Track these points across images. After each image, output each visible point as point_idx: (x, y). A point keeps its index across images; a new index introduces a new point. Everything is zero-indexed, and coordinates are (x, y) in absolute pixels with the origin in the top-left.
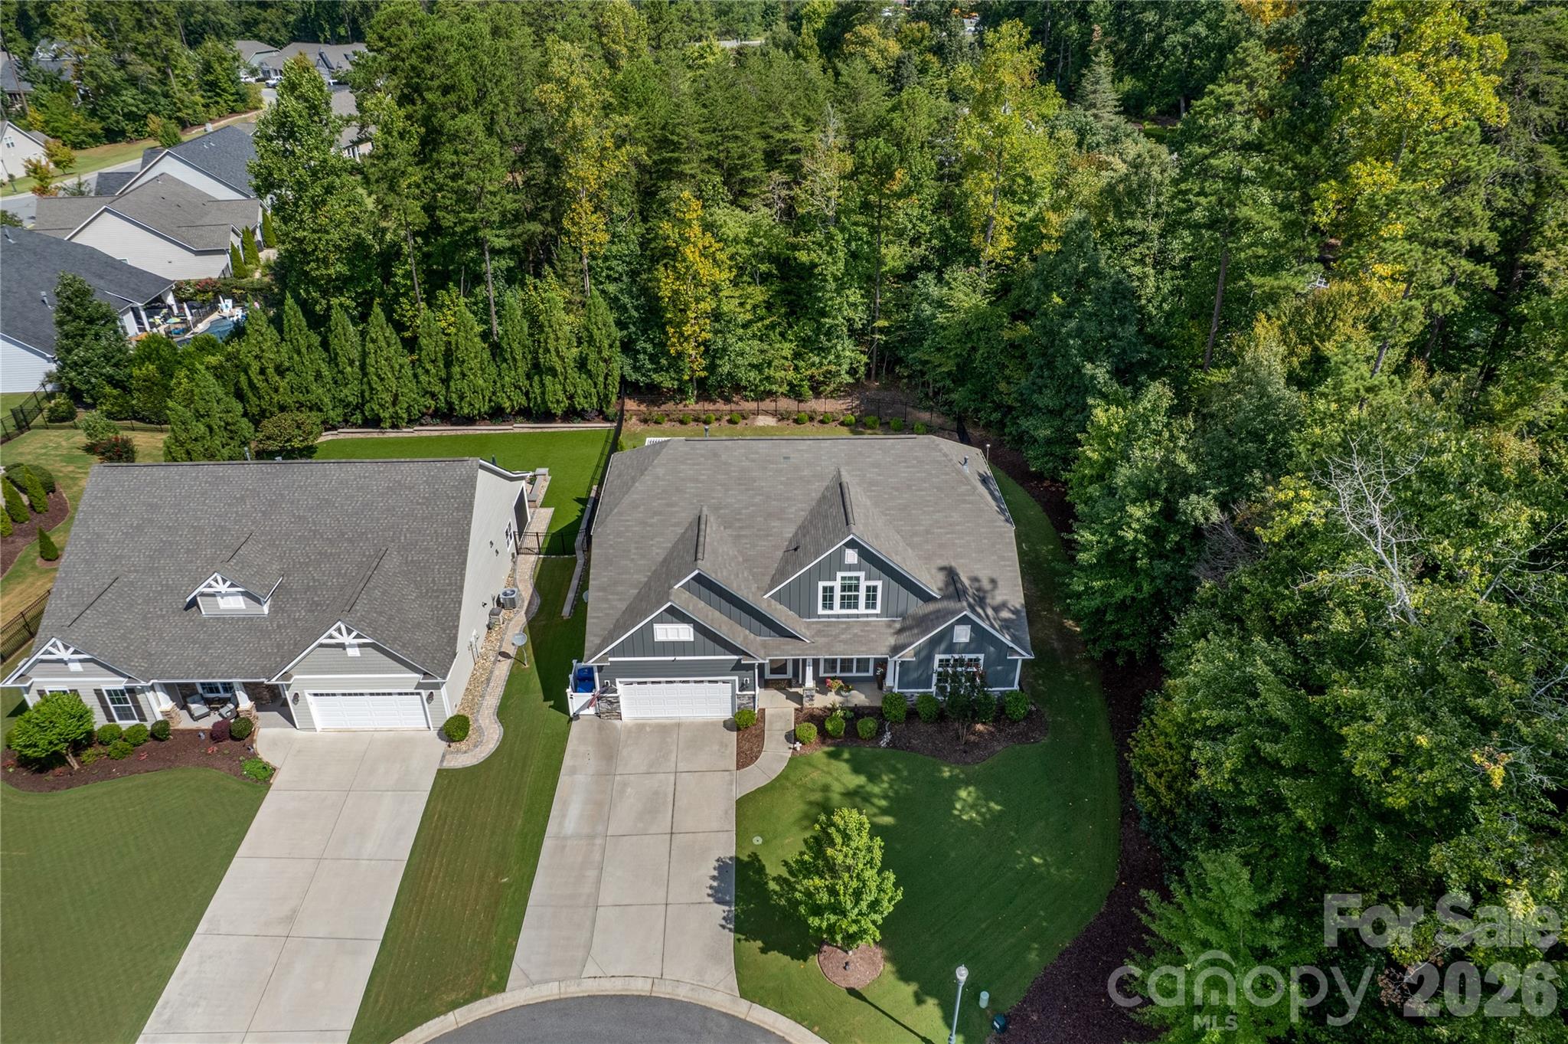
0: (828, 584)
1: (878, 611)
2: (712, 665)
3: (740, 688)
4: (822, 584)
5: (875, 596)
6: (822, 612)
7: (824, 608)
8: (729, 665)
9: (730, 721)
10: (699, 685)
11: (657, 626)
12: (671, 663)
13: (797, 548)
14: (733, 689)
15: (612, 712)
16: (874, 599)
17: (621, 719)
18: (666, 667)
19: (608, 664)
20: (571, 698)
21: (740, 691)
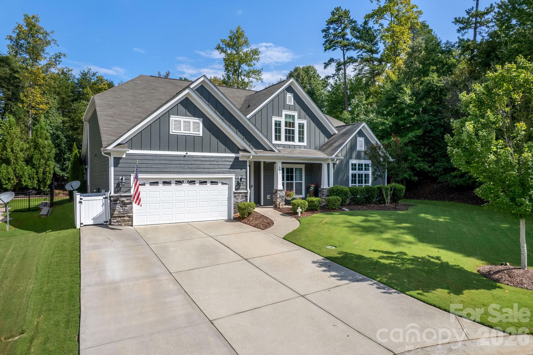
0: (278, 119)
1: (305, 144)
2: (215, 163)
3: (236, 186)
4: (275, 119)
5: (303, 131)
6: (274, 142)
7: (276, 139)
8: (228, 163)
9: (229, 220)
10: (203, 187)
11: (173, 118)
12: (183, 158)
13: (249, 106)
14: (230, 189)
15: (124, 217)
16: (303, 135)
17: (132, 226)
18: (178, 162)
19: (124, 156)
20: (81, 202)
21: (236, 189)
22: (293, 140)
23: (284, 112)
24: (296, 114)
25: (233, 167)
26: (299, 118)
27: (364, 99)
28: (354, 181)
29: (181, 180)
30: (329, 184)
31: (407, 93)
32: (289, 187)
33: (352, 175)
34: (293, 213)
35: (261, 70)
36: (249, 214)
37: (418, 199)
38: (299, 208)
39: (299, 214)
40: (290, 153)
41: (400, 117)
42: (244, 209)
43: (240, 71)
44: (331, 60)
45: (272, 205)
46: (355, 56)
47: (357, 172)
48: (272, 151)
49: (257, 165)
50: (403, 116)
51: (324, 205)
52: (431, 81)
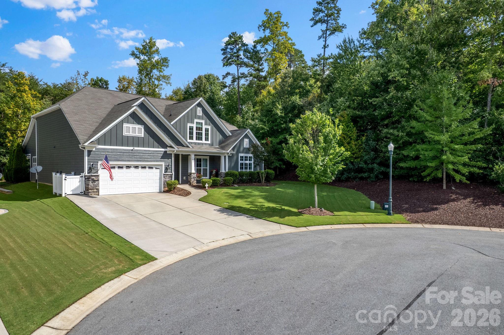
0: (191, 125)
1: (209, 142)
2: (152, 155)
3: (165, 170)
4: (189, 125)
5: (208, 134)
6: (189, 141)
7: (190, 139)
8: (160, 155)
9: (160, 192)
10: (144, 170)
11: (125, 125)
12: (131, 152)
13: (171, 115)
14: (161, 172)
15: (94, 189)
16: (208, 136)
17: (98, 195)
18: (128, 154)
19: (94, 149)
20: (65, 179)
21: (165, 172)
22: (201, 140)
23: (196, 121)
24: (203, 122)
25: (163, 157)
26: (206, 124)
27: (252, 108)
28: (242, 168)
29: (130, 166)
30: (225, 170)
31: (279, 108)
32: (198, 171)
33: (241, 163)
34: (203, 187)
35: (170, 76)
36: (174, 188)
37: (285, 180)
38: (207, 184)
39: (207, 187)
40: (200, 148)
41: (274, 124)
42: (171, 185)
43: (152, 75)
44: (228, 74)
45: (187, 183)
46: (246, 73)
47: (244, 162)
48: (188, 147)
49: (177, 156)
50: (276, 124)
51: (222, 184)
52: (295, 101)
